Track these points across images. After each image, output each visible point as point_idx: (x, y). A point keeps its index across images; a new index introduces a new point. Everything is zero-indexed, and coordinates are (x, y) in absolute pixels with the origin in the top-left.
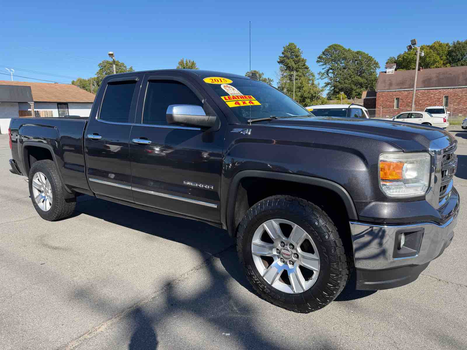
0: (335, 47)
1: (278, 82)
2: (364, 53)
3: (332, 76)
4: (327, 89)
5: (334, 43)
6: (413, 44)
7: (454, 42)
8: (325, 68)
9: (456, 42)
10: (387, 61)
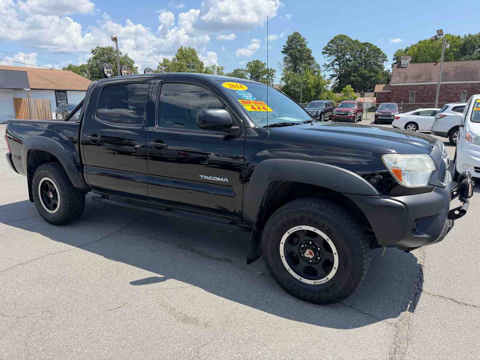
0: (341, 38)
1: (282, 73)
2: (372, 45)
3: (338, 68)
4: (332, 82)
5: (339, 34)
6: (439, 35)
7: (465, 35)
8: (330, 60)
9: (467, 35)
10: (395, 53)
